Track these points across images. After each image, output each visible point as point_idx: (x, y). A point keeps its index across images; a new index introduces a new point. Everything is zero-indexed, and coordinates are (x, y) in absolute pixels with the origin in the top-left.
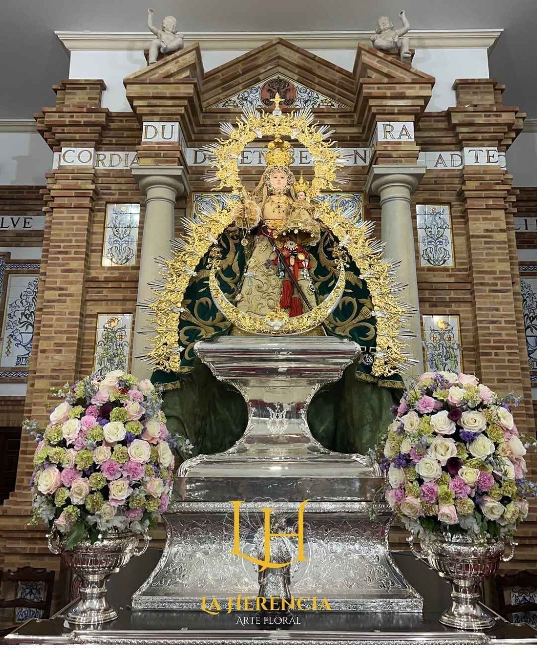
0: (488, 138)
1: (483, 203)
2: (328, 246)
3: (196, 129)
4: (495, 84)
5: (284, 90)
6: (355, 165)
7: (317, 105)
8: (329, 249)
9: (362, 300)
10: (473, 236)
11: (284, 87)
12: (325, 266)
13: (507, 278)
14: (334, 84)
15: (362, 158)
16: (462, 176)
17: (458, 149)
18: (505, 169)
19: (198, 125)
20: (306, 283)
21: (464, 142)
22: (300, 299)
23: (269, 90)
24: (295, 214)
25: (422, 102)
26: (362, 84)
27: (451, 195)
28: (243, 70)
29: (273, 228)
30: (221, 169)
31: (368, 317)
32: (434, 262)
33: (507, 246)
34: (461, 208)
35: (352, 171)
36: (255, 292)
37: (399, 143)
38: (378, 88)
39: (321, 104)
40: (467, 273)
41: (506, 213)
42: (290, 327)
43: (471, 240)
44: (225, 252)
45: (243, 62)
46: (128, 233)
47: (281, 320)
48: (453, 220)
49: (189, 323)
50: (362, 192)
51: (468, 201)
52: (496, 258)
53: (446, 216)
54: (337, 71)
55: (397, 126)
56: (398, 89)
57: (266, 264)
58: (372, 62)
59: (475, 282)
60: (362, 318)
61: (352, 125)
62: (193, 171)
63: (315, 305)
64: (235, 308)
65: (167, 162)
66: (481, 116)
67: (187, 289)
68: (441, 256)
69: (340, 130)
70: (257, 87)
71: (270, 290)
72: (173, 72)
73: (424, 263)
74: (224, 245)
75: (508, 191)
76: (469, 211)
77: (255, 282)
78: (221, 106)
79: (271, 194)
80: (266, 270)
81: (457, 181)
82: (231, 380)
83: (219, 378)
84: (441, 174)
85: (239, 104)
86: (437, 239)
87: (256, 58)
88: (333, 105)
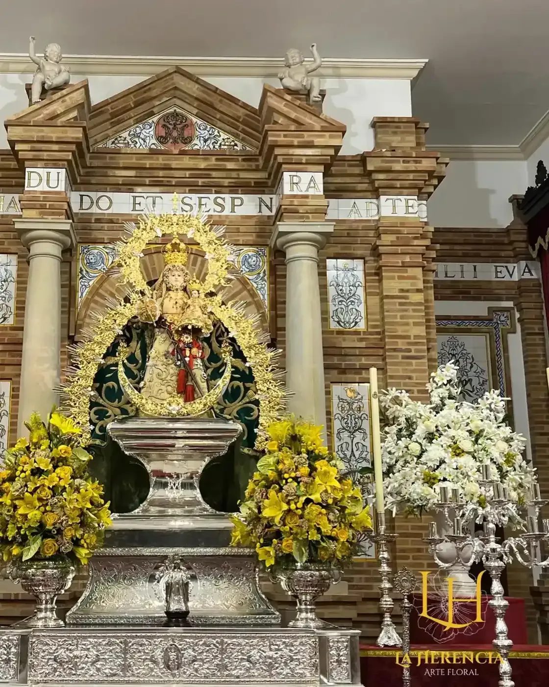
0: (407, 186)
1: (399, 260)
2: (220, 336)
3: (82, 171)
4: (417, 124)
5: (181, 126)
6: (260, 214)
7: (218, 144)
8: (221, 339)
9: (248, 385)
10: (388, 297)
11: (181, 122)
12: (217, 354)
13: (422, 344)
14: (238, 121)
15: (267, 206)
16: (378, 228)
17: (375, 197)
18: (426, 220)
19: (85, 167)
20: (199, 372)
21: (380, 190)
22: (193, 386)
23: (164, 126)
24: (189, 311)
25: (332, 152)
26: (267, 131)
27: (366, 249)
28: (135, 102)
29: (171, 322)
30: (125, 266)
31: (252, 399)
32: (345, 324)
33: (423, 308)
34: (376, 264)
35: (256, 222)
36: (156, 380)
37: (306, 197)
38: (285, 136)
39: (223, 143)
40: (379, 337)
41: (423, 270)
42: (185, 411)
43: (385, 300)
44: (128, 341)
45: (135, 93)
46: (4, 288)
47: (177, 405)
48: (367, 278)
49: (98, 404)
50: (267, 245)
51: (383, 256)
52: (411, 321)
53: (360, 274)
54: (241, 107)
55: (305, 177)
56: (307, 137)
57: (165, 355)
58: (279, 105)
59: (387, 347)
60: (247, 400)
61: (257, 170)
62: (79, 219)
63: (207, 391)
64: (139, 394)
65: (53, 214)
66: (399, 162)
67: (96, 375)
68: (353, 317)
69: (243, 175)
70: (150, 121)
71: (169, 378)
72: (59, 113)
73: (333, 326)
74: (128, 334)
75: (427, 246)
76: (383, 268)
77: (157, 371)
78: (109, 144)
79: (168, 289)
80: (165, 360)
81: (372, 233)
82: (137, 454)
83: (126, 453)
84: (355, 225)
85: (130, 141)
86: (348, 299)
87: (150, 89)
88: (236, 145)
